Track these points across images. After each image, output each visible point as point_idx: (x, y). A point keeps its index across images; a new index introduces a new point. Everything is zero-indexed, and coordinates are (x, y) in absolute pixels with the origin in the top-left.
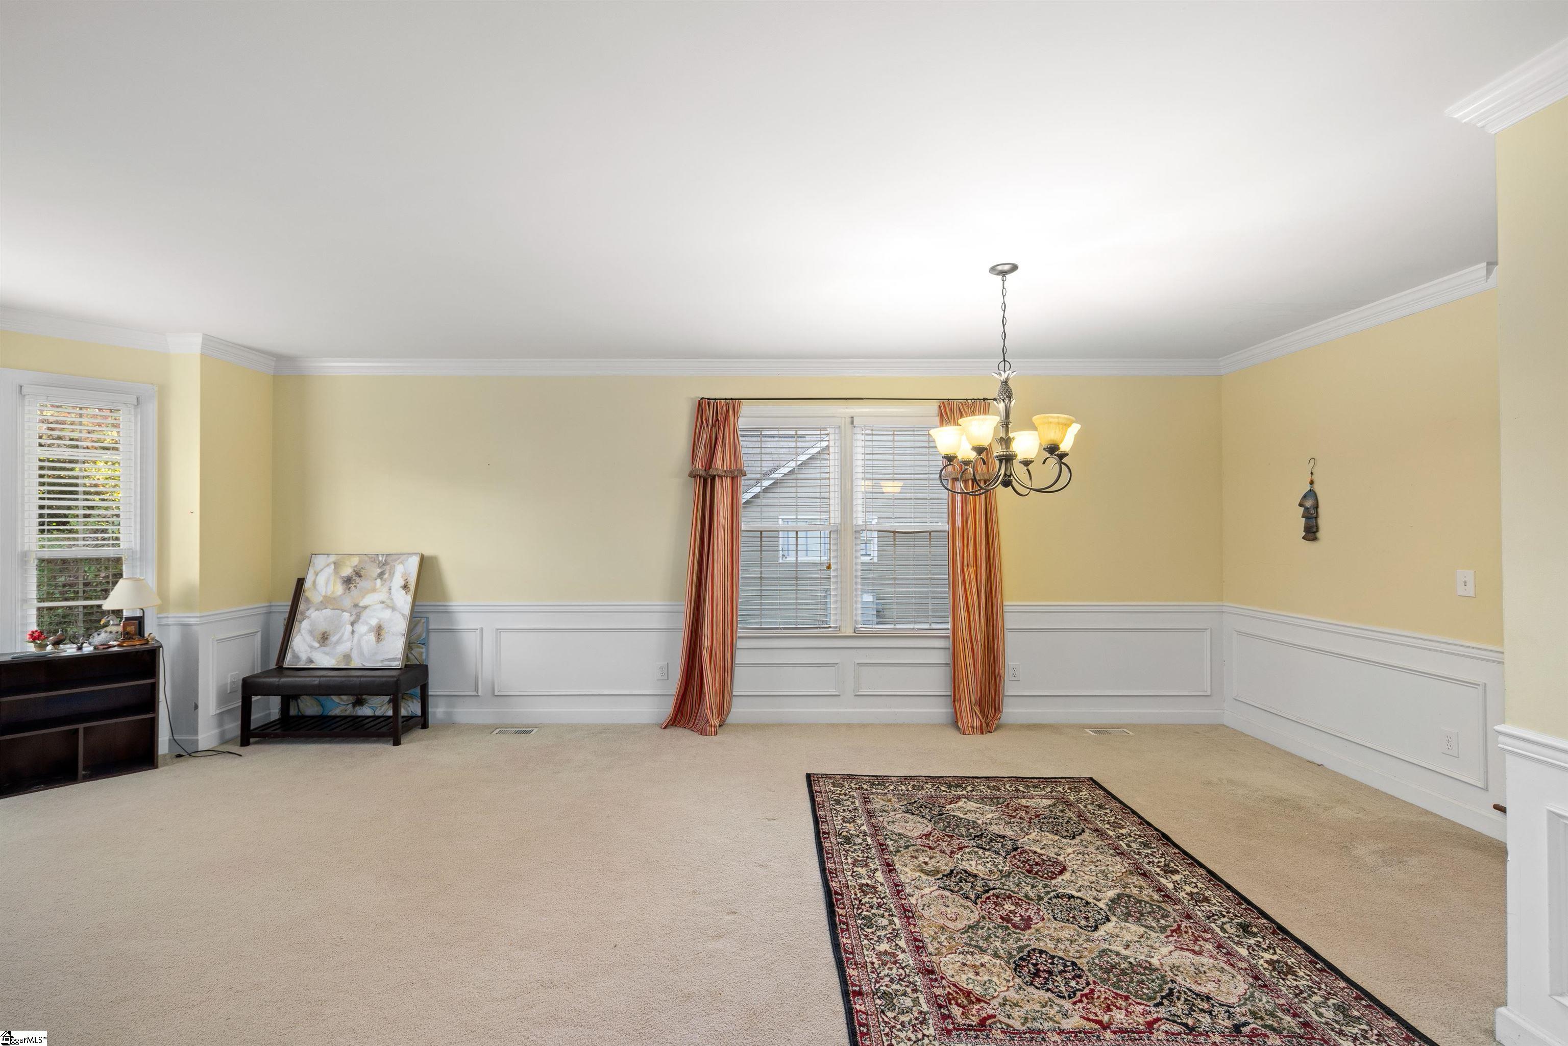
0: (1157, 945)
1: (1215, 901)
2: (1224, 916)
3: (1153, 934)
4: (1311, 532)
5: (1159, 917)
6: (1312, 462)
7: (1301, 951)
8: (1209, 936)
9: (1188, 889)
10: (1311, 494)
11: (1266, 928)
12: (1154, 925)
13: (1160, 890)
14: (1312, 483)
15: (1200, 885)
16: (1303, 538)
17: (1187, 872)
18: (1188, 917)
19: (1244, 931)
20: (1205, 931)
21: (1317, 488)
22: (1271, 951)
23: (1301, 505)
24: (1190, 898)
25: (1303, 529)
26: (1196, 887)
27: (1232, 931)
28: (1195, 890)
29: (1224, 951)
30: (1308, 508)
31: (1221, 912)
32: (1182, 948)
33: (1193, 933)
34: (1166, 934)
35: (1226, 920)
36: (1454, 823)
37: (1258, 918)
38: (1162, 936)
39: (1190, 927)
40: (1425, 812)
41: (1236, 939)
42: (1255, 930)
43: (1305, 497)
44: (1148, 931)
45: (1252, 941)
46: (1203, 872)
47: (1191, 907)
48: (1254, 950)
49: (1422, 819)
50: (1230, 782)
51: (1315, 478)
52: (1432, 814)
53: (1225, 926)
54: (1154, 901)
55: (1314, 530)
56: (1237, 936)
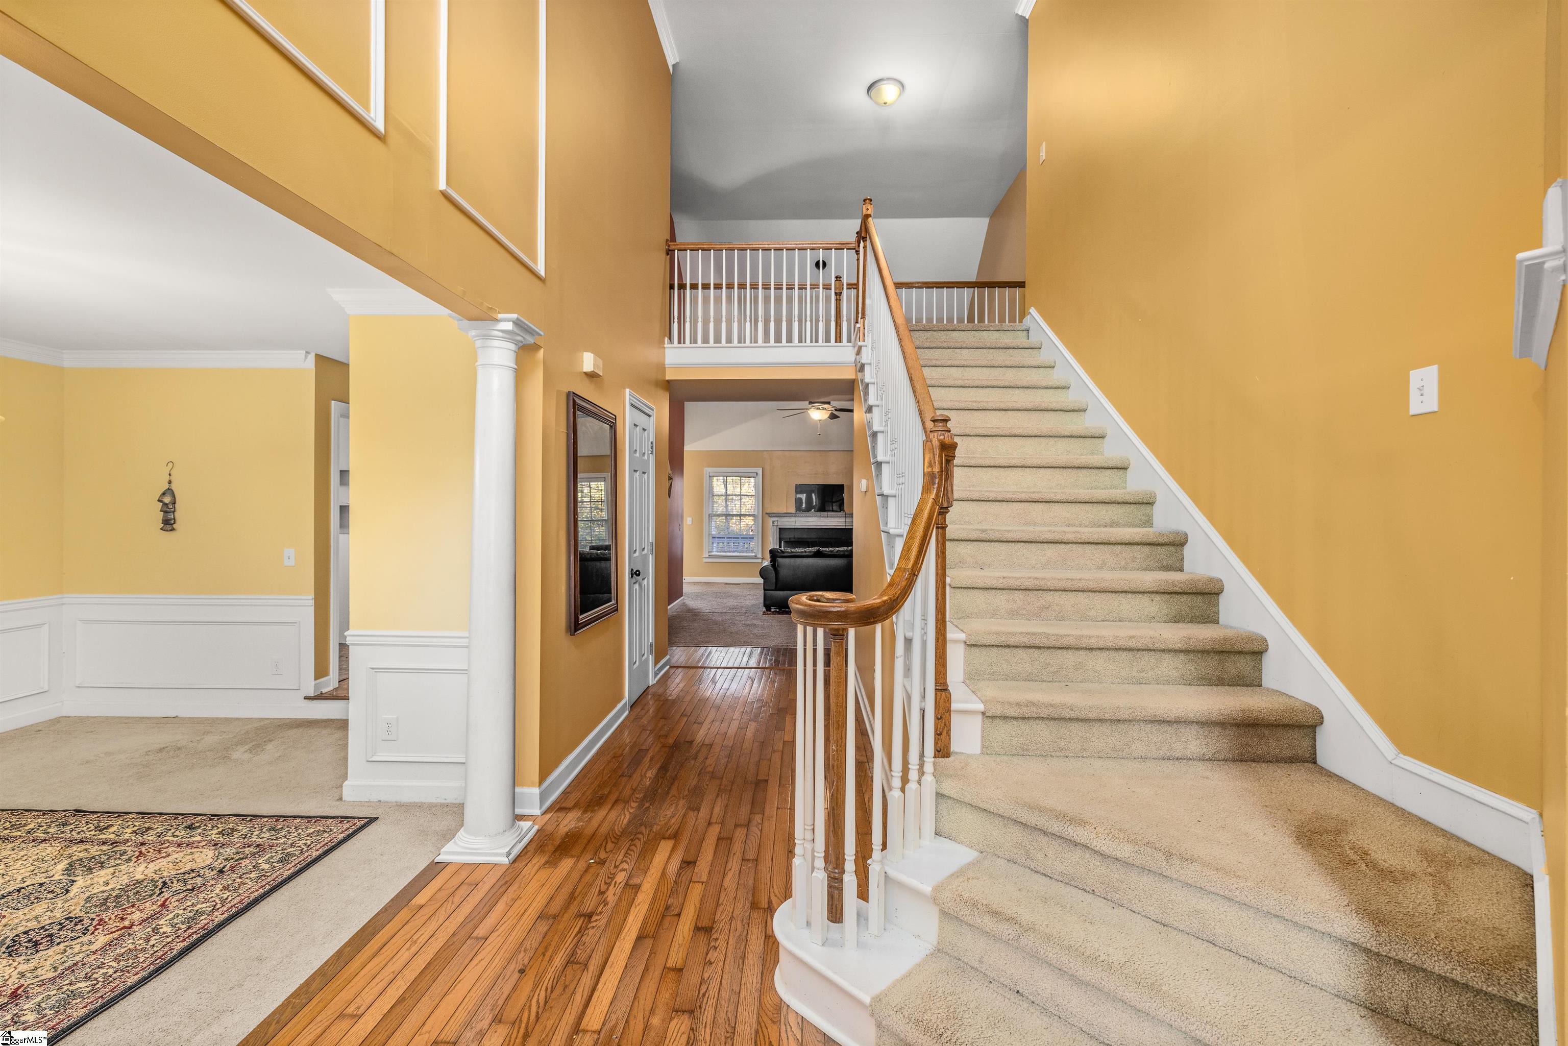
0: (131, 870)
1: (156, 826)
2: (170, 830)
3: (122, 867)
4: (168, 524)
5: (119, 856)
6: (170, 465)
7: (234, 818)
8: (168, 844)
9: (129, 830)
10: (169, 492)
11: (204, 820)
12: (120, 862)
13: (104, 843)
14: (170, 482)
15: (137, 824)
16: (161, 529)
17: (120, 822)
18: (142, 844)
19: (190, 829)
20: (162, 844)
21: (174, 487)
22: (215, 828)
23: (159, 501)
24: (135, 834)
25: (161, 521)
26: (135, 826)
27: (182, 834)
28: (135, 828)
29: (185, 845)
30: (167, 504)
31: (166, 829)
32: (153, 861)
33: (154, 850)
34: (133, 862)
35: (173, 831)
36: (281, 719)
37: (195, 818)
38: (131, 864)
39: (150, 848)
40: (261, 720)
41: (188, 836)
42: (197, 825)
43: (164, 494)
44: (116, 868)
45: (200, 831)
46: (134, 815)
47: (140, 838)
48: (204, 834)
49: (262, 723)
50: (108, 754)
51: (172, 478)
52: (266, 719)
53: (175, 834)
54: (105, 851)
55: (172, 522)
56: (188, 834)
